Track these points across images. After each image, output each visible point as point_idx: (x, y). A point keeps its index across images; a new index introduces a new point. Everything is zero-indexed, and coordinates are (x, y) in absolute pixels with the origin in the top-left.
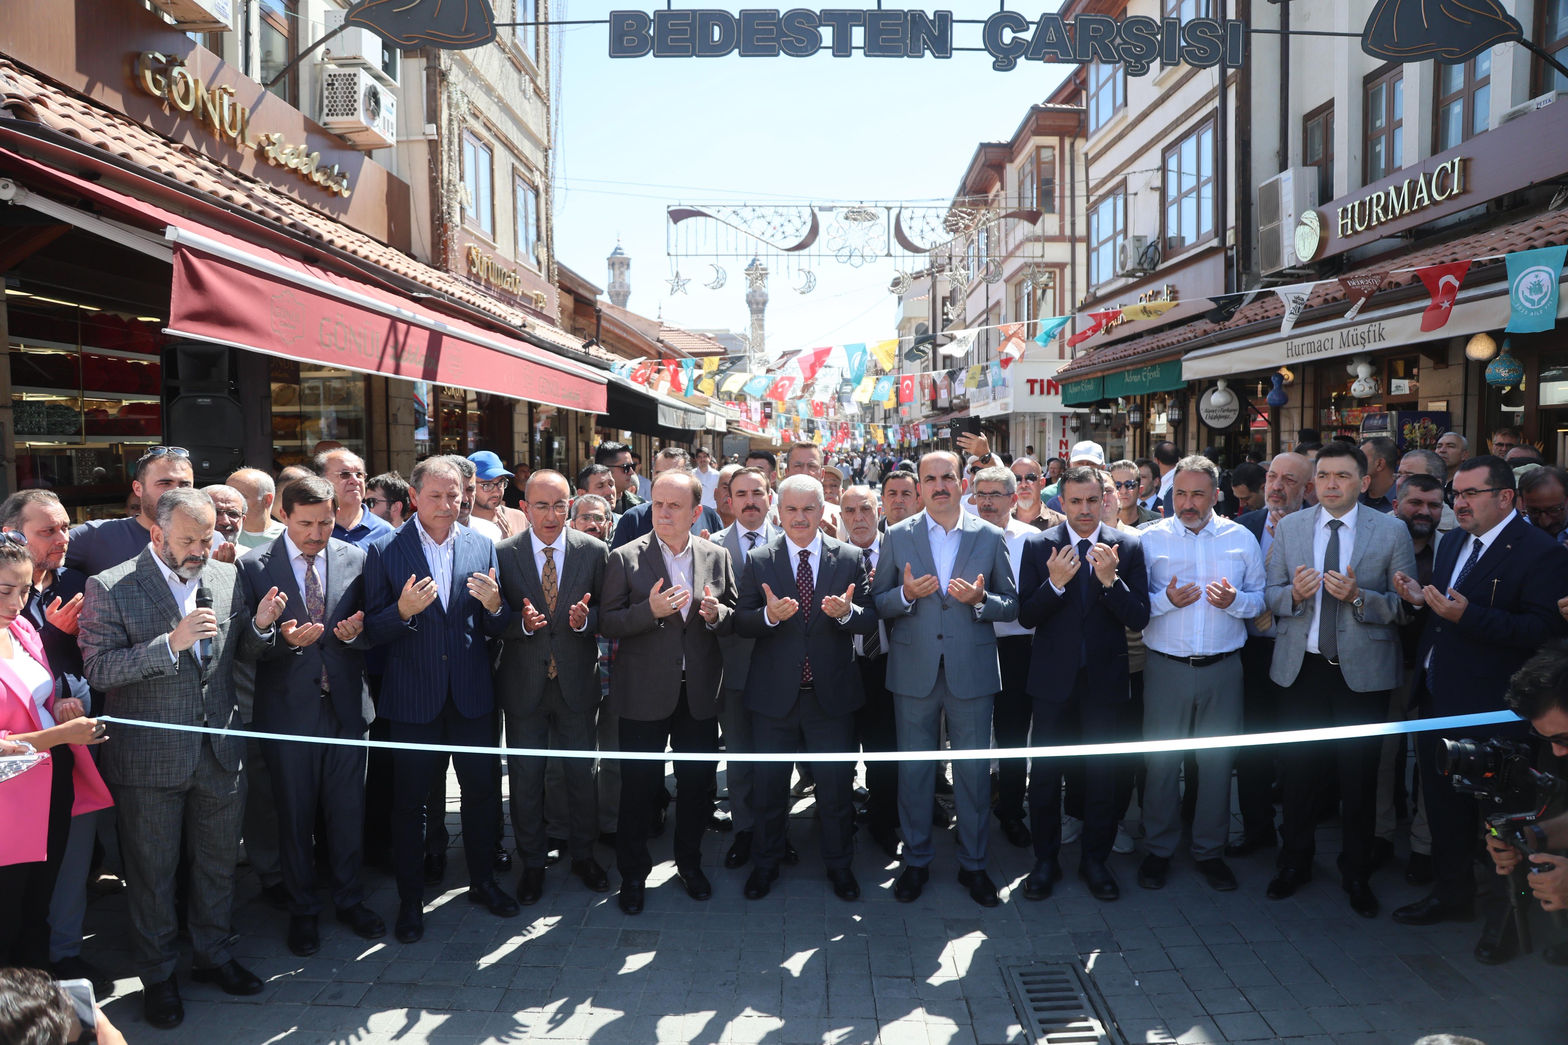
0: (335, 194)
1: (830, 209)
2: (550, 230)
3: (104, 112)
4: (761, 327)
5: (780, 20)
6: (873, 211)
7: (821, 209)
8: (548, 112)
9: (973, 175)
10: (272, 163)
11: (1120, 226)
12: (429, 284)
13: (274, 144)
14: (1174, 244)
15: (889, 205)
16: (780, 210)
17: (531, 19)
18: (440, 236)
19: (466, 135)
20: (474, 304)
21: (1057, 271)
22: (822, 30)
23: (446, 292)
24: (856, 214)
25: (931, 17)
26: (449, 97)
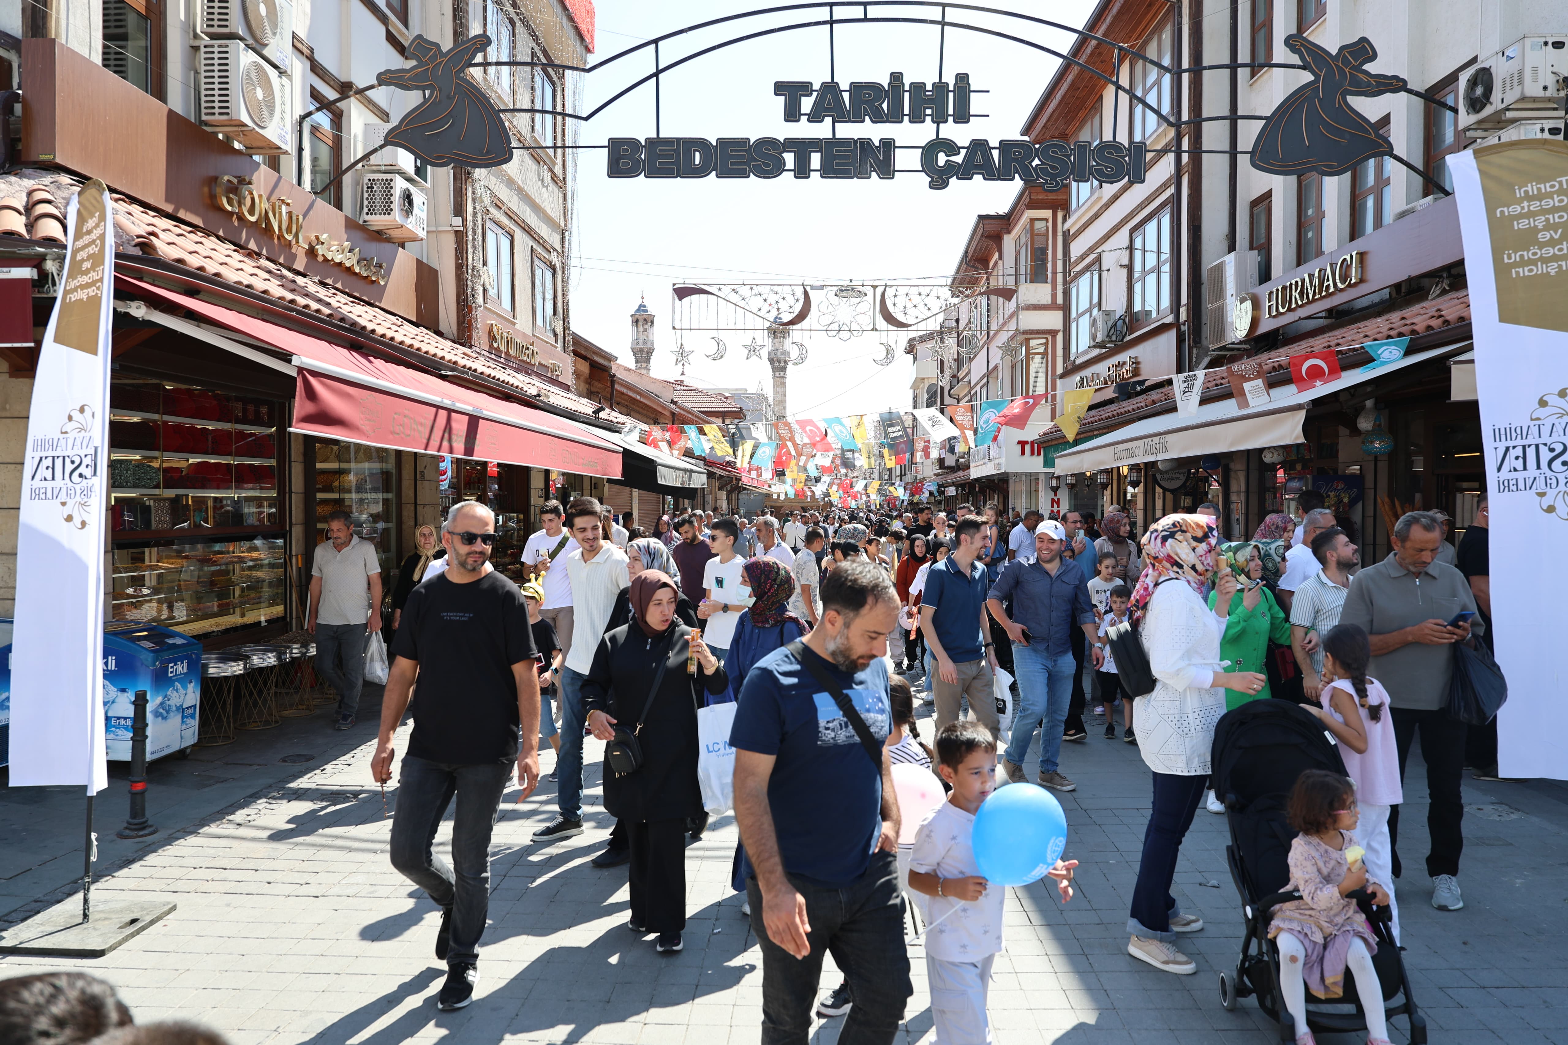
0: (373, 282)
1: (822, 287)
2: (566, 304)
3: (190, 229)
4: (784, 384)
5: (750, 147)
6: (861, 289)
7: (813, 287)
8: (565, 199)
9: (974, 244)
10: (320, 259)
11: (1095, 300)
12: (455, 363)
13: (323, 243)
14: (1141, 317)
15: (875, 283)
16: (775, 288)
17: (549, 107)
18: (464, 315)
19: (489, 224)
20: (494, 378)
21: (1050, 338)
22: (785, 155)
23: (470, 369)
24: (846, 291)
25: (877, 144)
26: (473, 193)
